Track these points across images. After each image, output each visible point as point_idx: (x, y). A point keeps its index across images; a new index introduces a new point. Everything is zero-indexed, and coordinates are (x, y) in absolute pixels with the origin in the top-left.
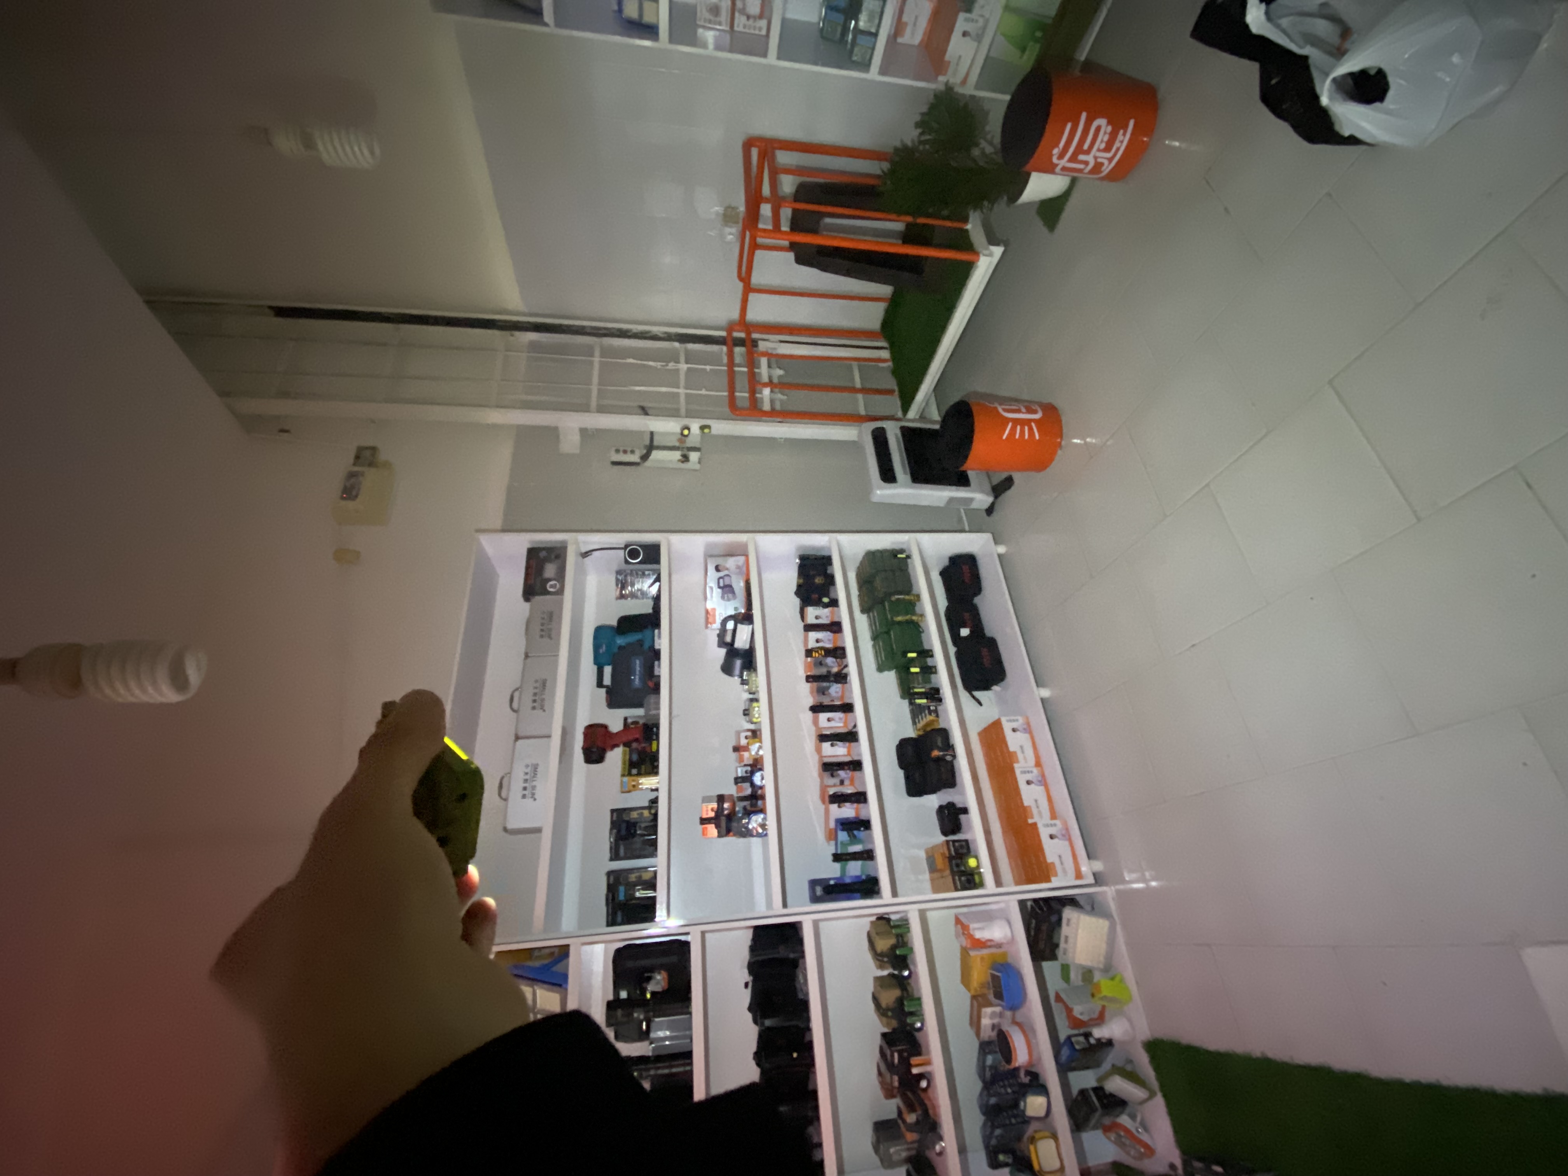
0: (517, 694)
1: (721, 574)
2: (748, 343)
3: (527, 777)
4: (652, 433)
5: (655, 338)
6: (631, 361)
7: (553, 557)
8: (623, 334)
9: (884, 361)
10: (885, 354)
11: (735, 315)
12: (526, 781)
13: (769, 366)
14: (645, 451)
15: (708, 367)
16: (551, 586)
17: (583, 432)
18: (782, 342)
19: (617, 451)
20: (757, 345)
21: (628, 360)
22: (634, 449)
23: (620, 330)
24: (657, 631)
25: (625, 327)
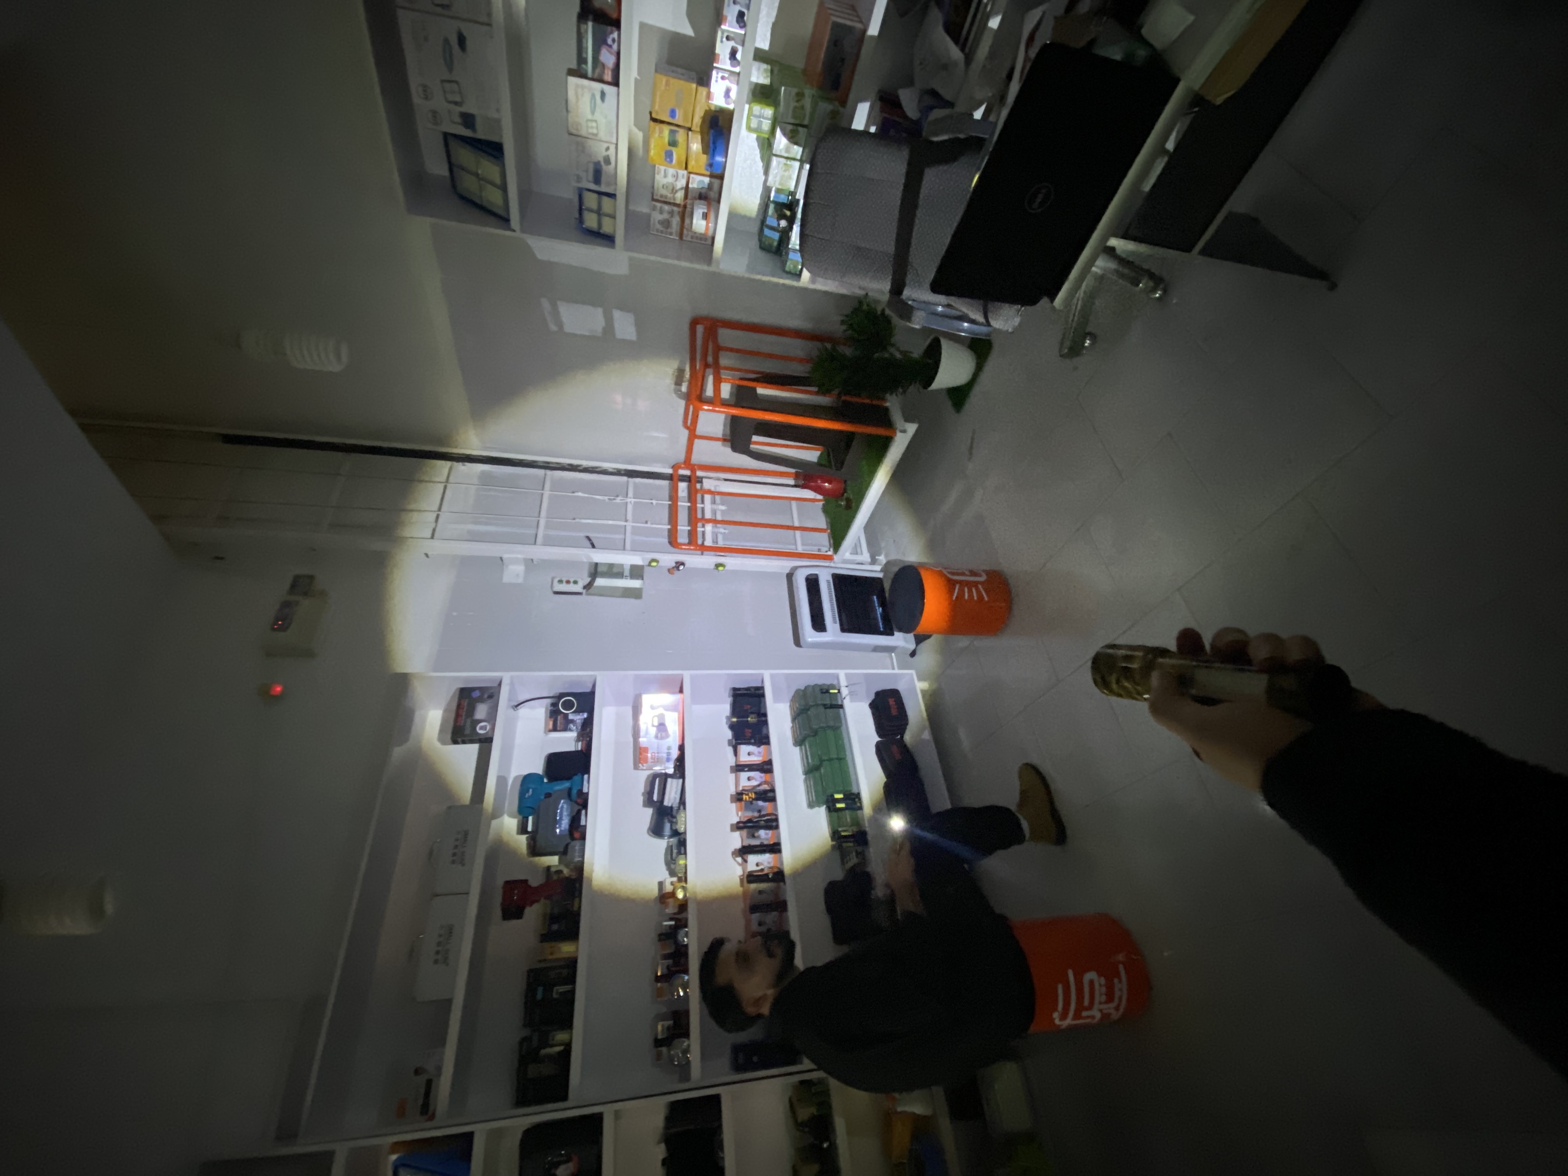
0: (437, 847)
2: (693, 480)
3: (442, 939)
6: (580, 494)
7: (486, 696)
8: (572, 468)
9: (819, 500)
11: (681, 455)
12: (439, 944)
13: (713, 504)
14: (588, 580)
15: (654, 502)
16: (482, 728)
17: (529, 563)
18: (726, 480)
19: (560, 582)
20: (701, 482)
21: (576, 494)
22: (578, 580)
23: (571, 465)
24: (586, 776)
25: (575, 462)
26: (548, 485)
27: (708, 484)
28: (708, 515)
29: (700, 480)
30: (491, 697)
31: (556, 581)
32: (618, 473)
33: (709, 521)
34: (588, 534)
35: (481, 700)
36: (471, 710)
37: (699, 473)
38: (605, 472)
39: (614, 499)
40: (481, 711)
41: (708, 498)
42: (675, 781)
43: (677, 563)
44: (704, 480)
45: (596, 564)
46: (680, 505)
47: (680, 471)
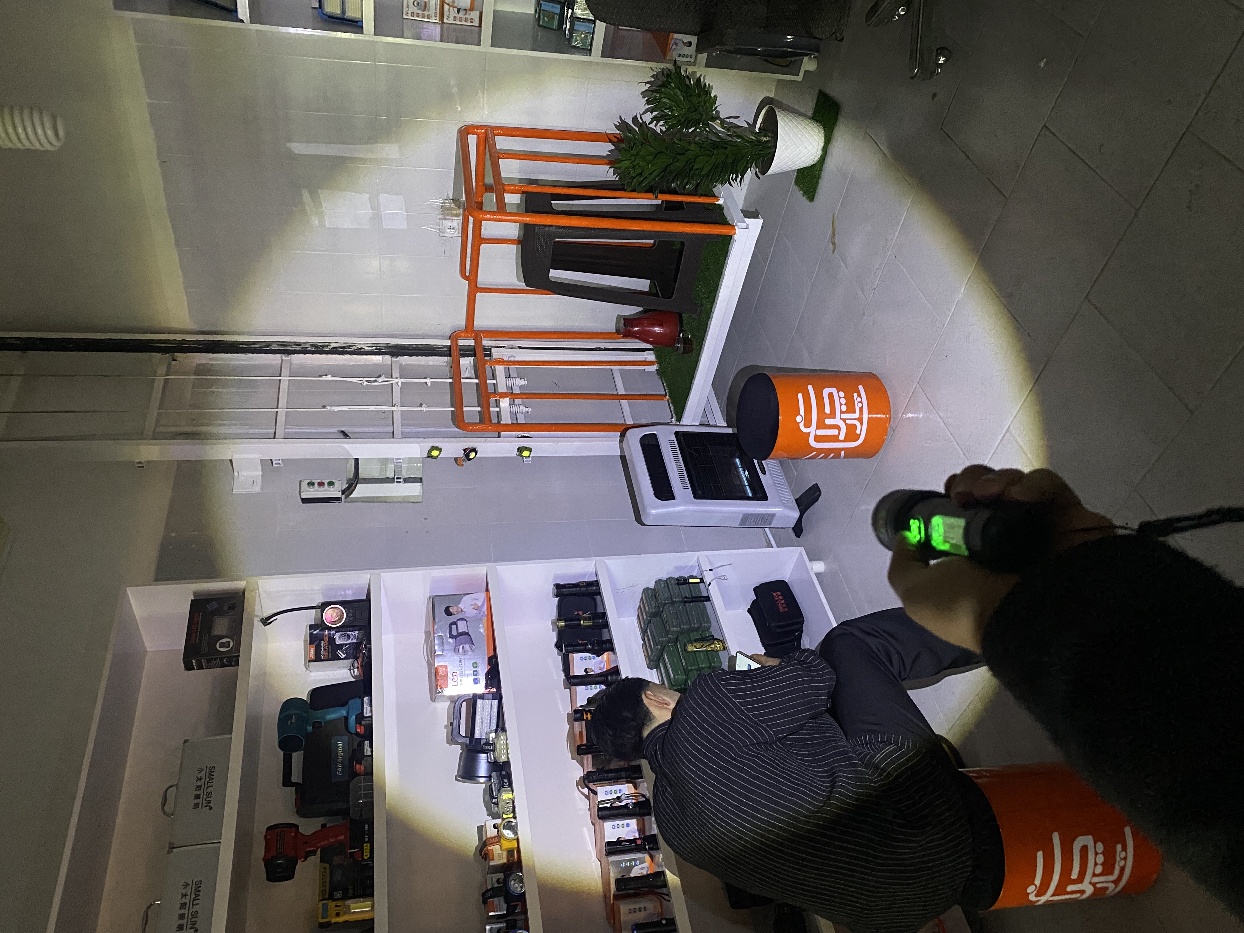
0: (172, 792)
1: (452, 619)
2: (479, 353)
3: (186, 900)
4: (357, 460)
5: (360, 352)
6: (329, 378)
7: (225, 608)
8: (319, 349)
9: (650, 363)
10: (651, 357)
11: (462, 322)
12: (183, 905)
13: (508, 376)
14: (347, 483)
15: (429, 381)
16: (222, 645)
17: (267, 465)
18: (520, 348)
19: (311, 486)
20: (490, 355)
21: (324, 378)
22: (334, 483)
23: (313, 345)
24: (366, 699)
25: (320, 340)
26: (286, 372)
27: (496, 353)
28: (502, 389)
29: (488, 352)
30: (232, 608)
31: (304, 484)
32: (377, 349)
33: (504, 395)
34: (343, 428)
35: (219, 612)
36: (208, 626)
37: (486, 343)
39: (375, 381)
40: (221, 626)
41: (500, 370)
42: (488, 702)
43: (465, 450)
44: (493, 350)
46: (465, 383)
47: (461, 342)
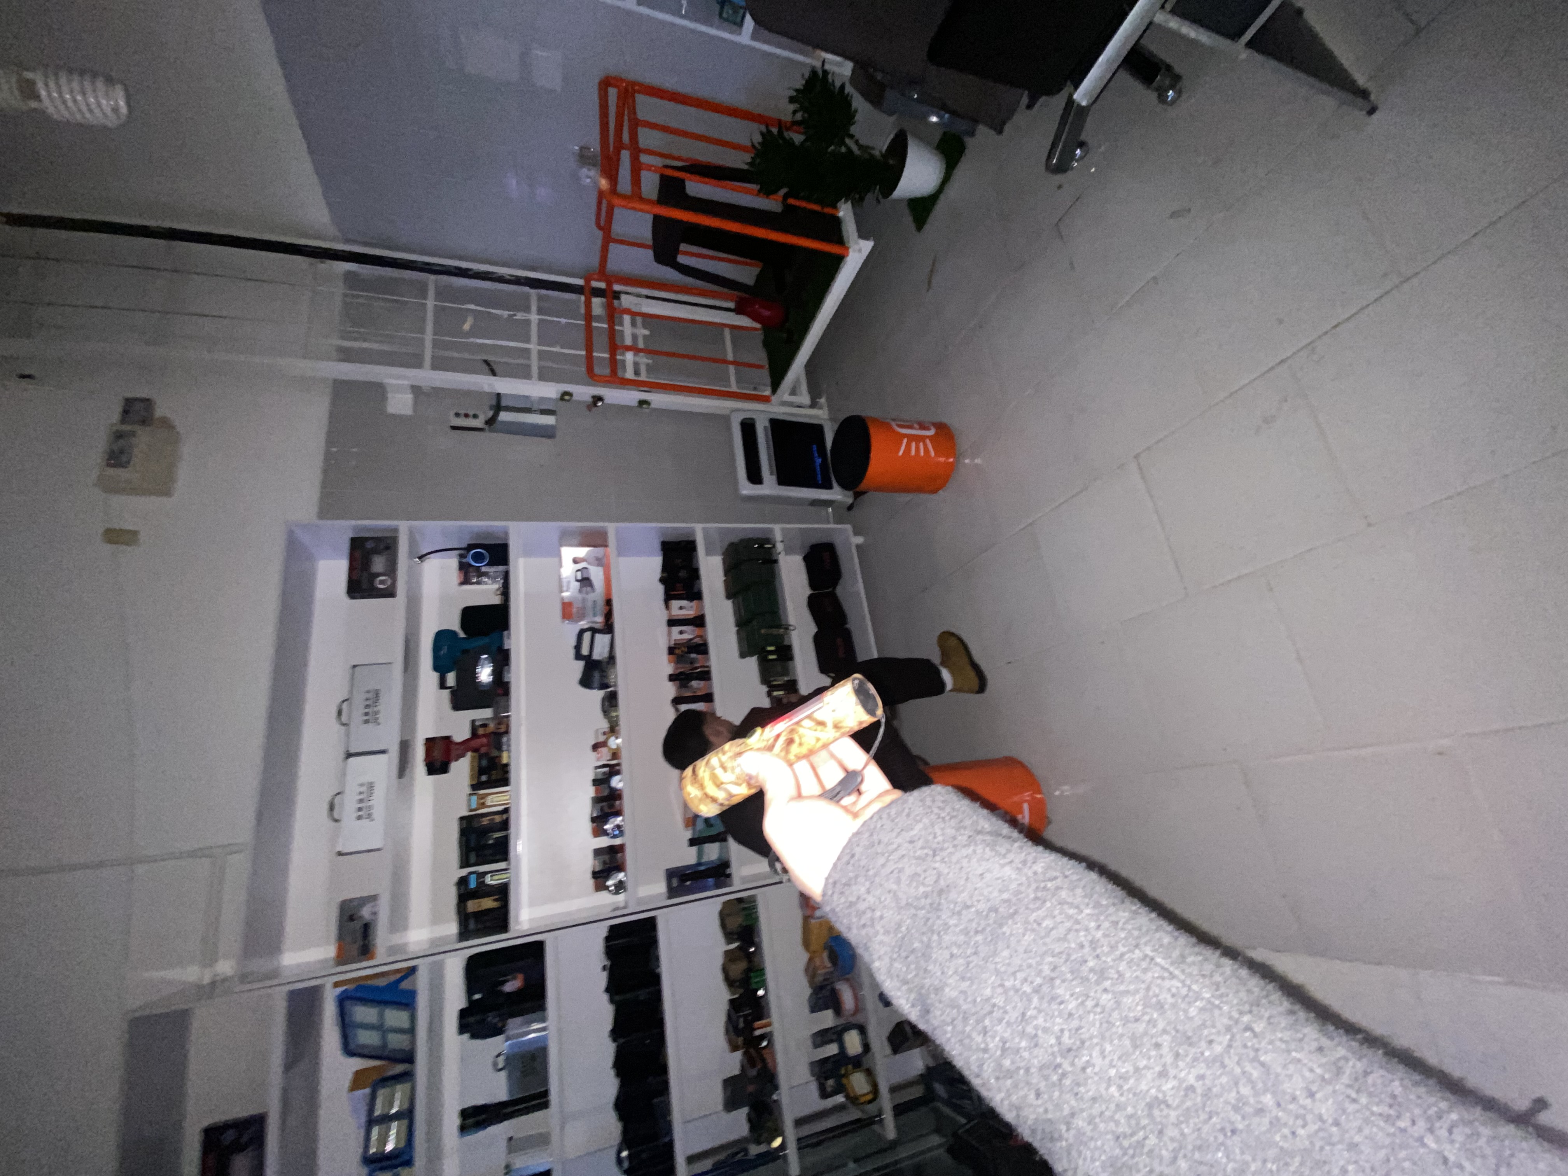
0: (345, 707)
1: (579, 566)
2: (609, 295)
3: (362, 797)
6: (470, 306)
7: (381, 547)
8: (459, 273)
9: (755, 329)
12: (360, 801)
13: (633, 326)
14: (490, 414)
15: (568, 321)
16: (381, 582)
17: (416, 390)
18: (648, 297)
19: (457, 415)
20: (618, 298)
21: (467, 306)
22: (477, 413)
23: (457, 268)
25: (464, 265)
26: (431, 293)
27: (626, 301)
28: (628, 341)
29: (617, 295)
30: (388, 548)
31: (452, 413)
32: (518, 281)
33: (628, 348)
34: (486, 358)
35: (376, 551)
36: (367, 563)
37: (617, 287)
38: (501, 279)
39: (515, 315)
40: (378, 564)
41: (627, 318)
42: (603, 635)
43: (594, 397)
44: (623, 297)
45: (499, 395)
46: (596, 327)
47: (595, 284)
